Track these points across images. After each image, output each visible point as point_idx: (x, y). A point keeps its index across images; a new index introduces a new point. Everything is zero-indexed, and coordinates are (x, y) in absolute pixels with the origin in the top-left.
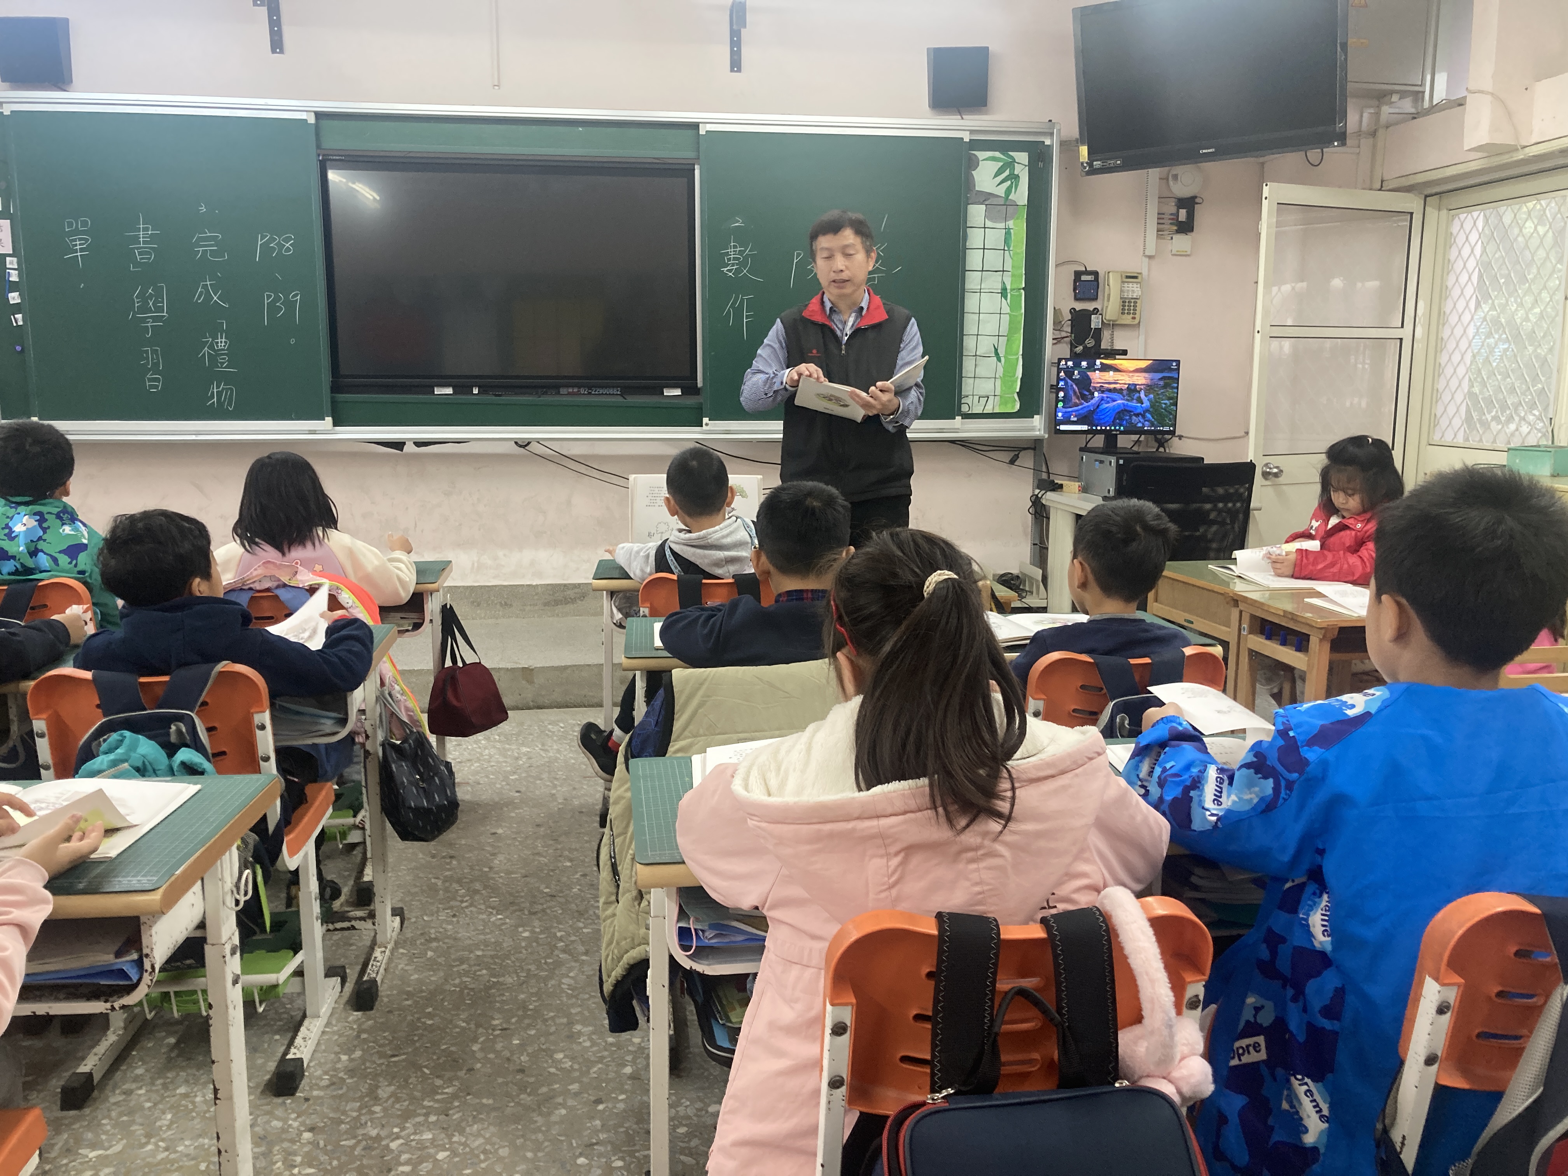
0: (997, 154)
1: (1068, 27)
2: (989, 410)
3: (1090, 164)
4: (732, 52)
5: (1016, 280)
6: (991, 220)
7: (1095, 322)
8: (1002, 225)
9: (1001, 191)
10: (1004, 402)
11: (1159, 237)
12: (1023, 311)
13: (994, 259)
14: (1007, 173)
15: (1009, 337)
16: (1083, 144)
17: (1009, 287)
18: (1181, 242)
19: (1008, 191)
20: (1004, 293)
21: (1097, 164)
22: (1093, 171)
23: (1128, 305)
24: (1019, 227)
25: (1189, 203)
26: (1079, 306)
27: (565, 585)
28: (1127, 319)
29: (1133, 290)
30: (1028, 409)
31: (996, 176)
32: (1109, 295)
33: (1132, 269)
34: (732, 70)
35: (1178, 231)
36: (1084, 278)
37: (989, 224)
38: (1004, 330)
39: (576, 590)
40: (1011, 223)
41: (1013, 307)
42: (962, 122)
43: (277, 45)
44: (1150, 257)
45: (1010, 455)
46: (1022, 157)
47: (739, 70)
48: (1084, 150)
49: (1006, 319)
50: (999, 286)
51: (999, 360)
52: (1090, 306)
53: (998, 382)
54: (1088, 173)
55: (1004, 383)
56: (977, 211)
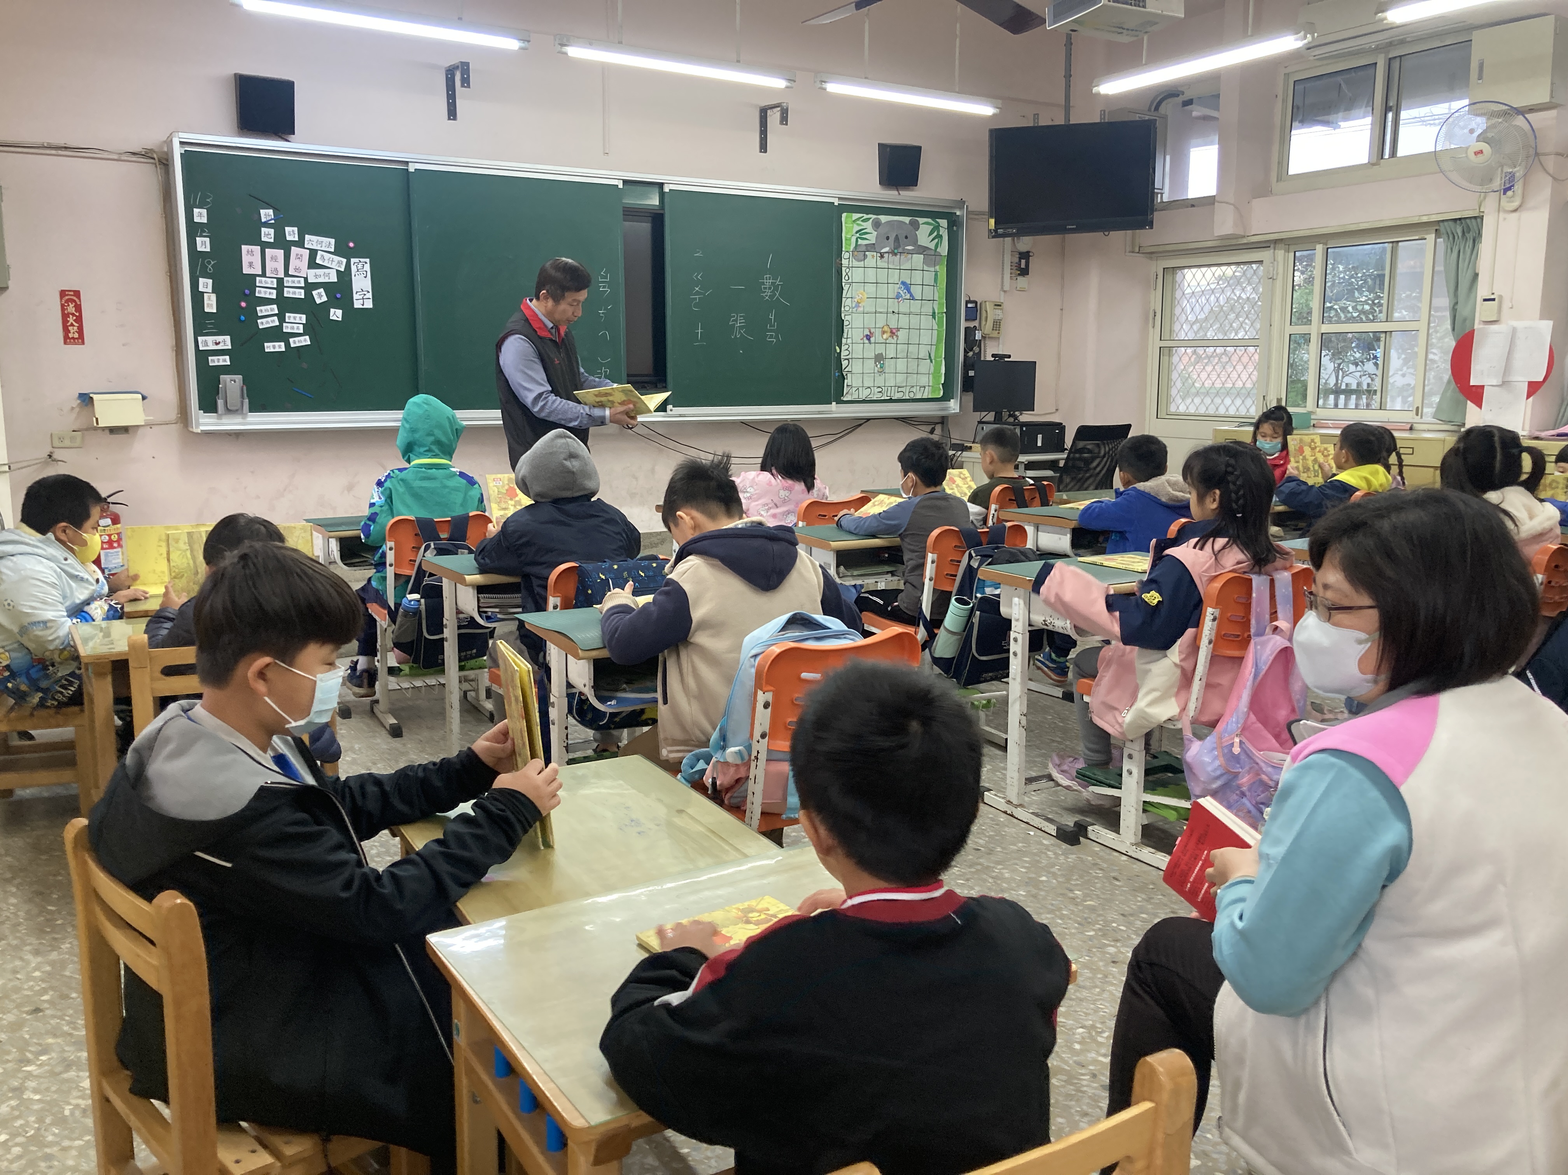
0: (930, 220)
2: (924, 396)
3: (996, 231)
4: (761, 138)
5: (941, 307)
6: (928, 266)
7: (978, 336)
8: (932, 269)
9: (932, 246)
10: (933, 392)
11: (1011, 278)
12: (945, 328)
13: (928, 292)
14: (935, 234)
15: (937, 346)
16: (992, 217)
17: (937, 311)
18: (1022, 281)
19: (937, 246)
20: (934, 315)
21: (1001, 231)
22: (998, 235)
23: (997, 325)
24: (942, 270)
25: (1025, 256)
28: (996, 334)
29: (1000, 314)
30: (947, 395)
31: (930, 235)
32: (987, 318)
33: (997, 300)
34: (762, 152)
35: (1021, 275)
36: (970, 305)
37: (926, 268)
38: (934, 341)
40: (937, 268)
41: (939, 325)
42: (899, 197)
44: (1005, 292)
46: (944, 223)
47: (767, 151)
48: (992, 221)
49: (935, 332)
50: (931, 311)
51: (931, 361)
52: (974, 325)
53: (931, 376)
54: (993, 237)
55: (934, 377)
56: (918, 259)
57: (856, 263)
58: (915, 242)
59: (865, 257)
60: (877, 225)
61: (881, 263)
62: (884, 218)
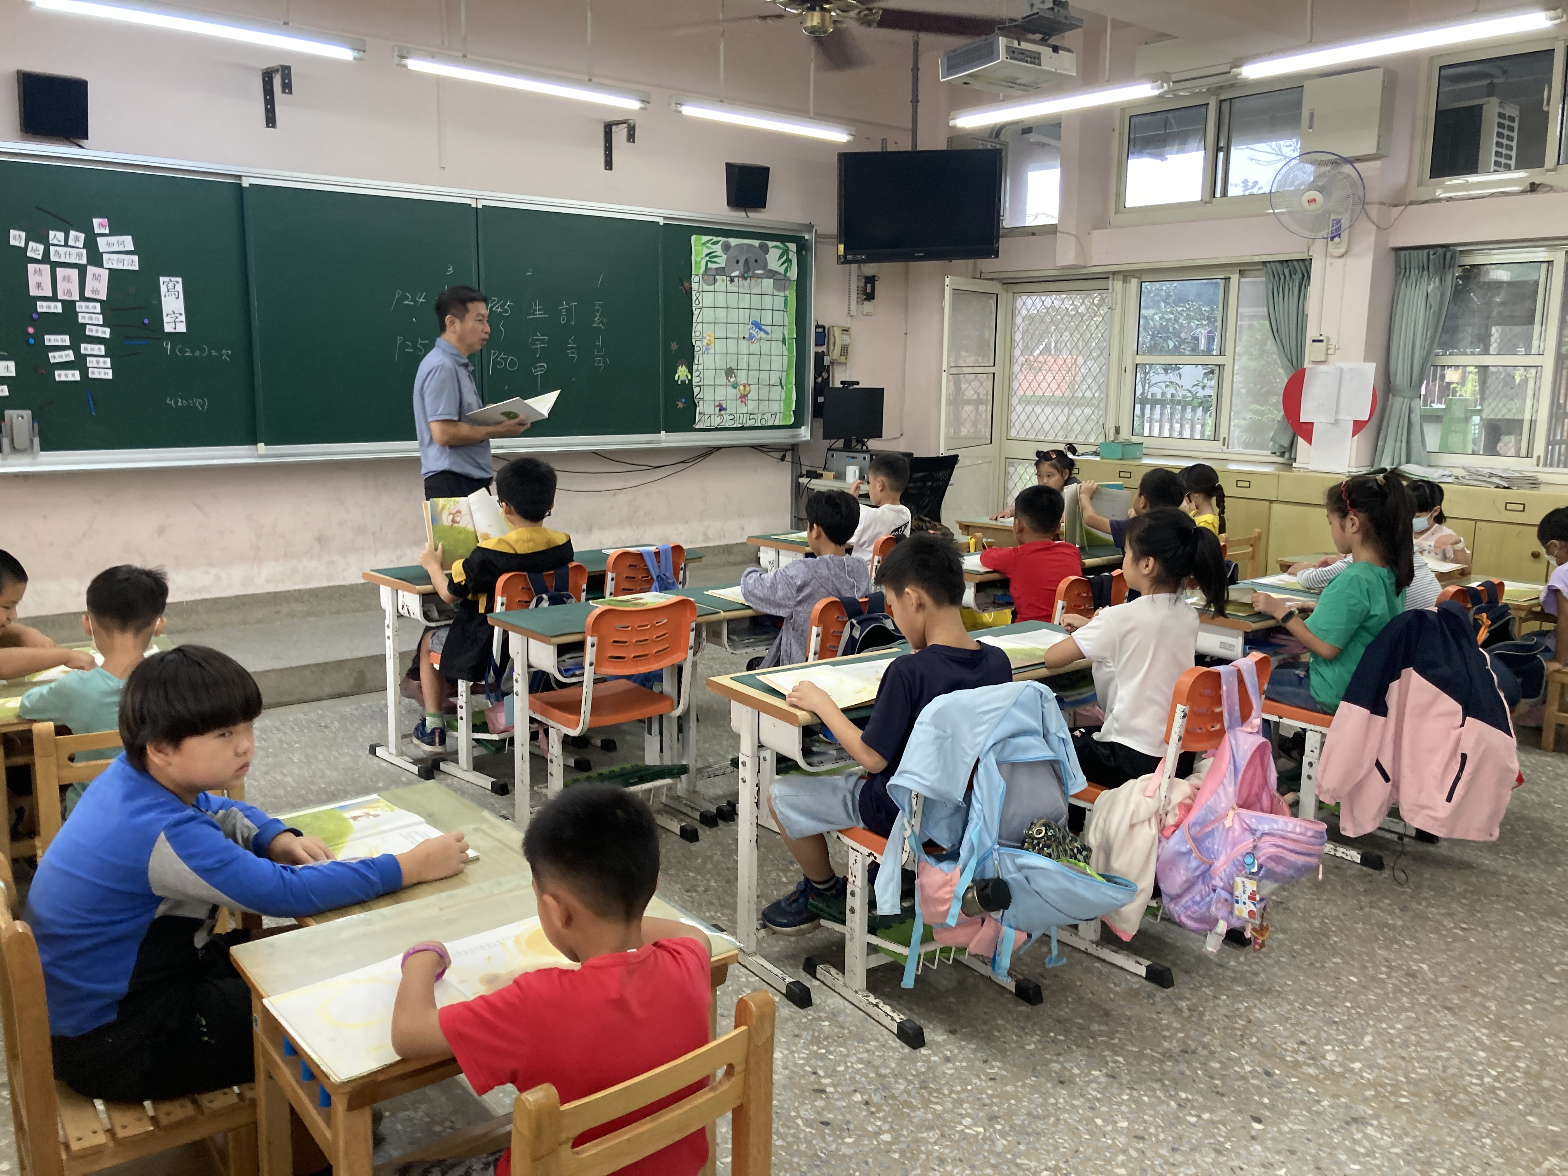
0: (779, 244)
2: (776, 423)
3: (845, 256)
4: (606, 154)
5: (791, 332)
6: (778, 290)
8: (782, 294)
9: (782, 270)
10: (785, 419)
12: (795, 353)
15: (787, 372)
16: (841, 243)
17: (787, 337)
18: (868, 306)
19: (786, 271)
20: (784, 341)
21: (849, 257)
23: (845, 350)
24: (792, 295)
26: (819, 350)
28: (843, 359)
29: (846, 339)
30: (798, 422)
34: (607, 169)
36: (820, 330)
40: (787, 293)
41: (788, 350)
42: (747, 219)
43: (271, 120)
45: (779, 455)
46: (793, 247)
47: (612, 169)
48: (841, 247)
49: (786, 358)
50: (782, 337)
51: (782, 387)
52: (824, 349)
54: (843, 263)
55: (785, 404)
56: (768, 283)
57: (706, 288)
58: (765, 266)
59: (715, 281)
60: (726, 248)
61: (732, 288)
62: (733, 241)
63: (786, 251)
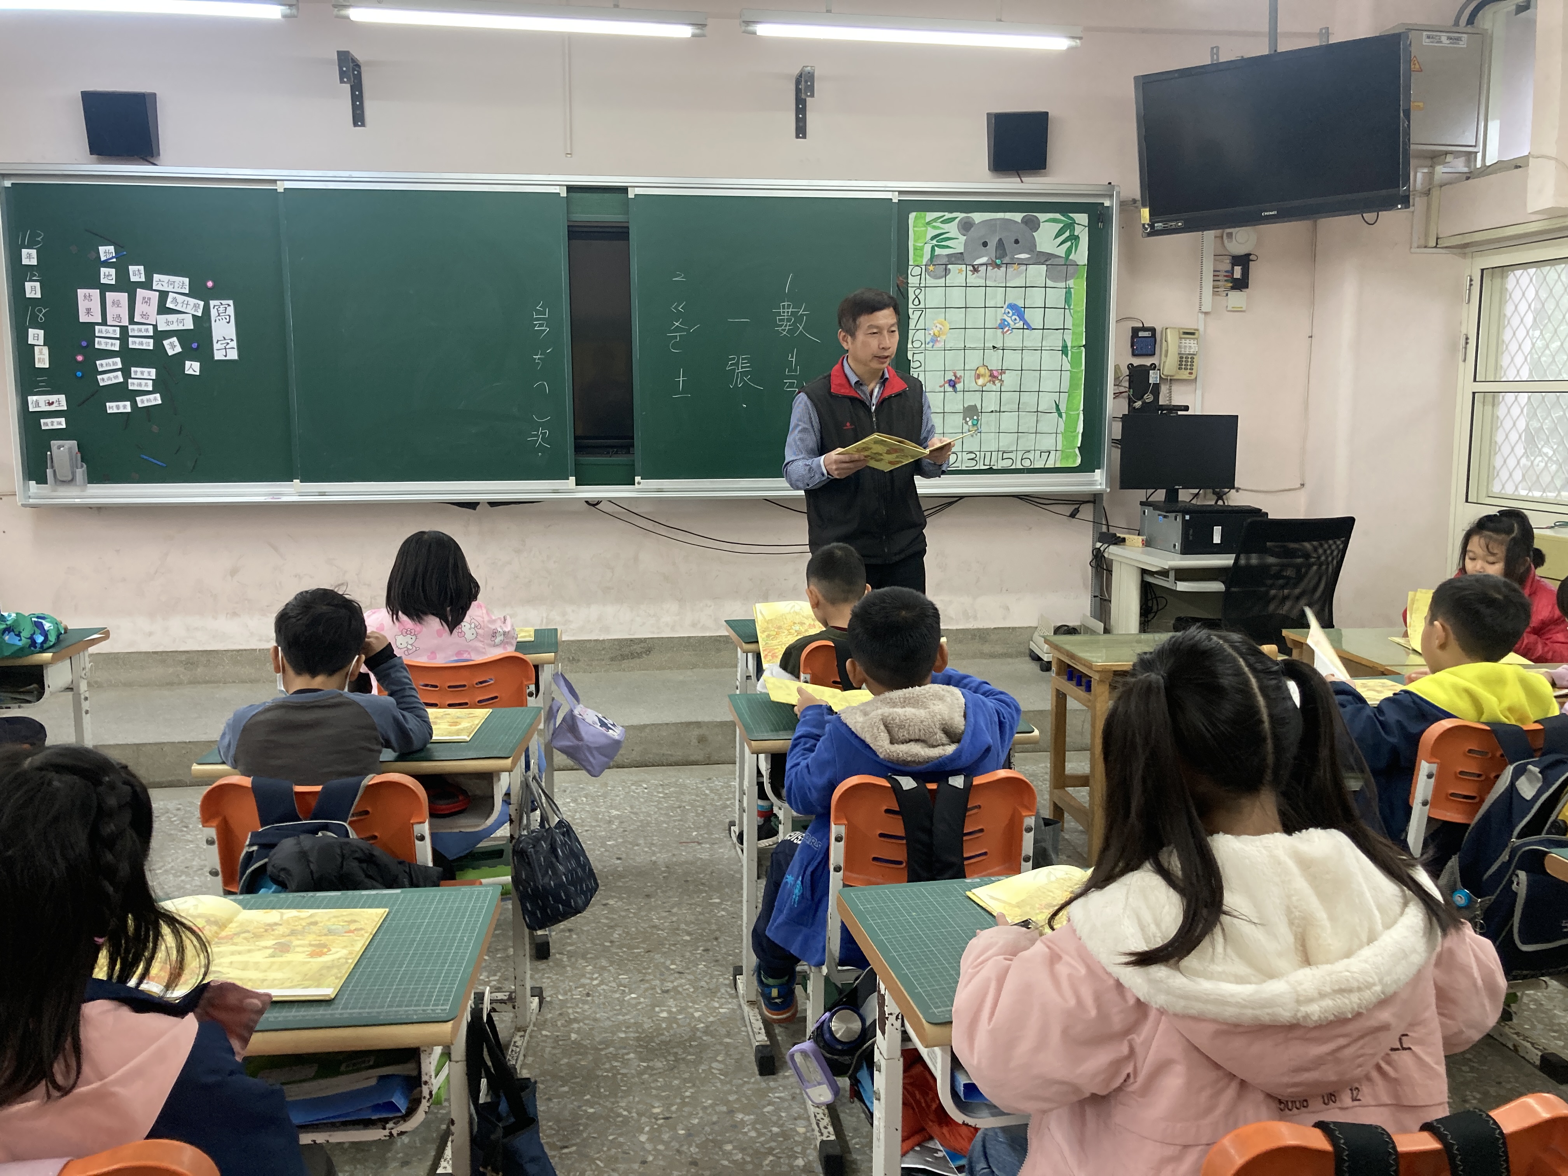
0: (1058, 216)
1: (1129, 92)
2: (1050, 464)
3: (1152, 226)
4: (798, 120)
5: (1077, 337)
7: (1153, 377)
8: (1063, 285)
9: (1061, 251)
10: (1066, 457)
11: (1215, 293)
12: (1083, 367)
13: (1054, 318)
14: (1067, 234)
15: (1070, 393)
16: (1144, 206)
17: (1069, 345)
18: (1237, 298)
19: (1069, 252)
20: (1064, 350)
21: (1158, 226)
22: (1154, 233)
23: (1186, 361)
24: (1079, 286)
25: (1243, 261)
26: (1137, 362)
27: (631, 640)
28: (1184, 374)
29: (1191, 346)
30: (1089, 464)
31: (1057, 237)
32: (1167, 351)
33: (1190, 325)
34: (797, 137)
35: (1233, 288)
36: (1141, 334)
37: (1050, 283)
38: (1065, 387)
39: (642, 645)
40: (1071, 283)
41: (1074, 363)
42: (1021, 186)
43: (358, 119)
44: (1206, 313)
45: (1068, 509)
46: (1082, 218)
47: (804, 137)
48: (1145, 212)
49: (1066, 376)
50: (1060, 344)
51: (1060, 415)
52: (1147, 361)
53: (1060, 437)
54: (1149, 235)
55: (1065, 438)
56: (1038, 272)
57: (931, 281)
58: (1031, 247)
59: (947, 272)
60: (966, 227)
61: (973, 279)
62: (978, 217)
63: (1071, 225)
